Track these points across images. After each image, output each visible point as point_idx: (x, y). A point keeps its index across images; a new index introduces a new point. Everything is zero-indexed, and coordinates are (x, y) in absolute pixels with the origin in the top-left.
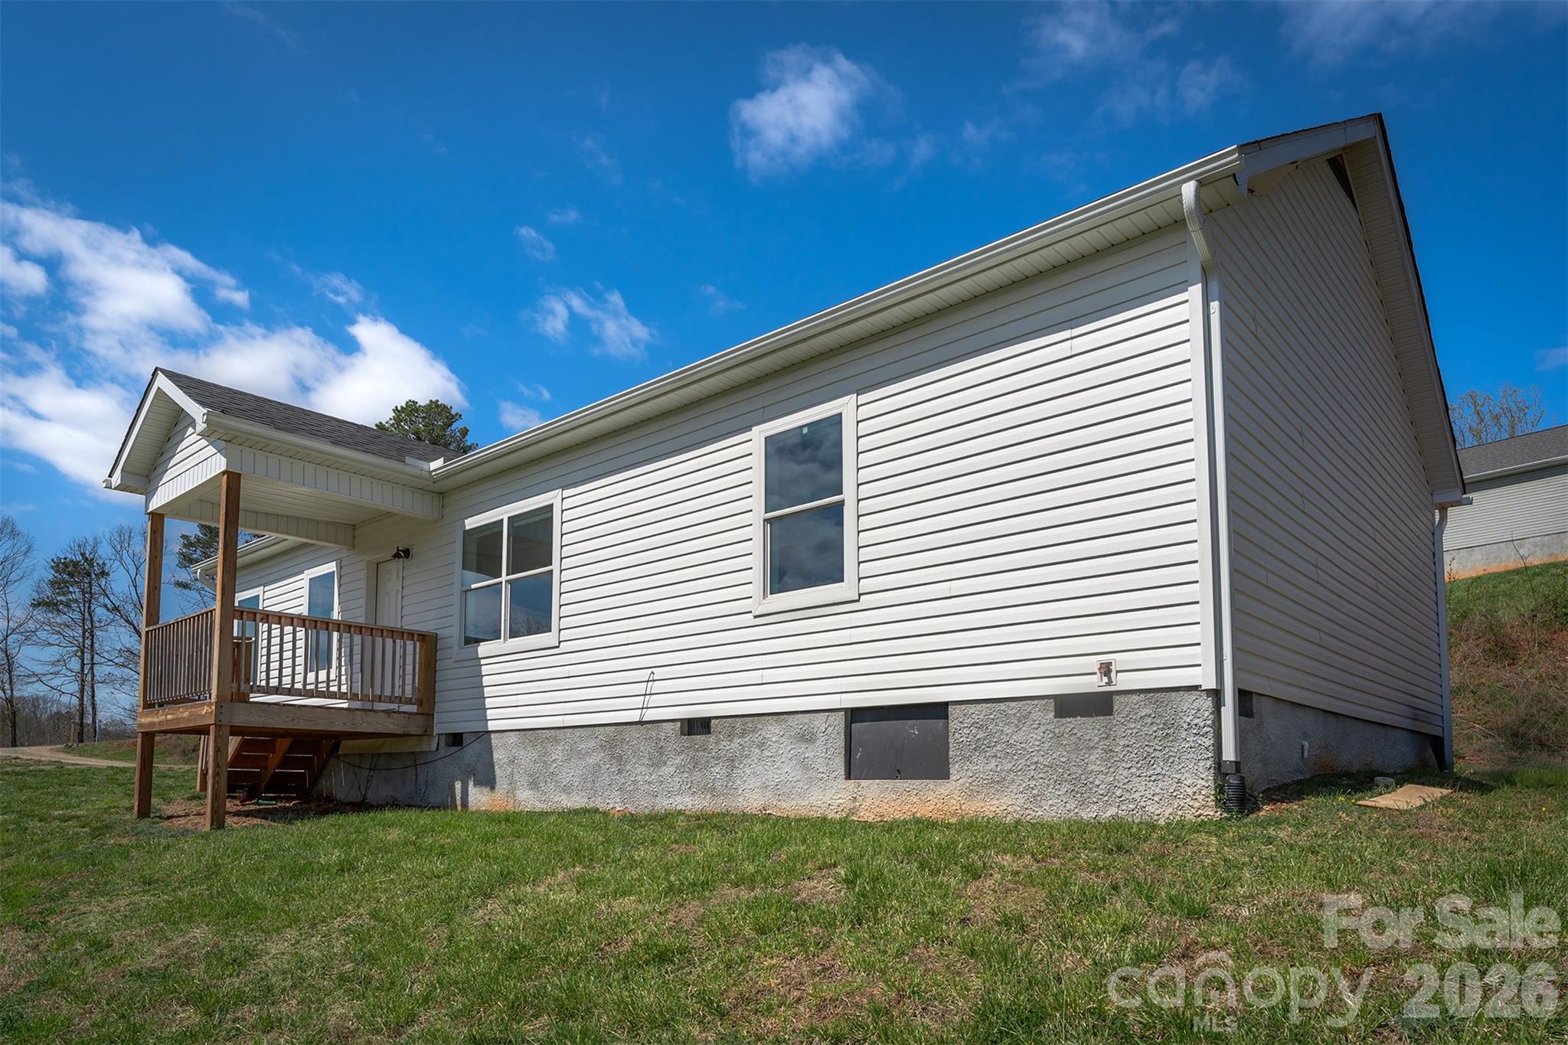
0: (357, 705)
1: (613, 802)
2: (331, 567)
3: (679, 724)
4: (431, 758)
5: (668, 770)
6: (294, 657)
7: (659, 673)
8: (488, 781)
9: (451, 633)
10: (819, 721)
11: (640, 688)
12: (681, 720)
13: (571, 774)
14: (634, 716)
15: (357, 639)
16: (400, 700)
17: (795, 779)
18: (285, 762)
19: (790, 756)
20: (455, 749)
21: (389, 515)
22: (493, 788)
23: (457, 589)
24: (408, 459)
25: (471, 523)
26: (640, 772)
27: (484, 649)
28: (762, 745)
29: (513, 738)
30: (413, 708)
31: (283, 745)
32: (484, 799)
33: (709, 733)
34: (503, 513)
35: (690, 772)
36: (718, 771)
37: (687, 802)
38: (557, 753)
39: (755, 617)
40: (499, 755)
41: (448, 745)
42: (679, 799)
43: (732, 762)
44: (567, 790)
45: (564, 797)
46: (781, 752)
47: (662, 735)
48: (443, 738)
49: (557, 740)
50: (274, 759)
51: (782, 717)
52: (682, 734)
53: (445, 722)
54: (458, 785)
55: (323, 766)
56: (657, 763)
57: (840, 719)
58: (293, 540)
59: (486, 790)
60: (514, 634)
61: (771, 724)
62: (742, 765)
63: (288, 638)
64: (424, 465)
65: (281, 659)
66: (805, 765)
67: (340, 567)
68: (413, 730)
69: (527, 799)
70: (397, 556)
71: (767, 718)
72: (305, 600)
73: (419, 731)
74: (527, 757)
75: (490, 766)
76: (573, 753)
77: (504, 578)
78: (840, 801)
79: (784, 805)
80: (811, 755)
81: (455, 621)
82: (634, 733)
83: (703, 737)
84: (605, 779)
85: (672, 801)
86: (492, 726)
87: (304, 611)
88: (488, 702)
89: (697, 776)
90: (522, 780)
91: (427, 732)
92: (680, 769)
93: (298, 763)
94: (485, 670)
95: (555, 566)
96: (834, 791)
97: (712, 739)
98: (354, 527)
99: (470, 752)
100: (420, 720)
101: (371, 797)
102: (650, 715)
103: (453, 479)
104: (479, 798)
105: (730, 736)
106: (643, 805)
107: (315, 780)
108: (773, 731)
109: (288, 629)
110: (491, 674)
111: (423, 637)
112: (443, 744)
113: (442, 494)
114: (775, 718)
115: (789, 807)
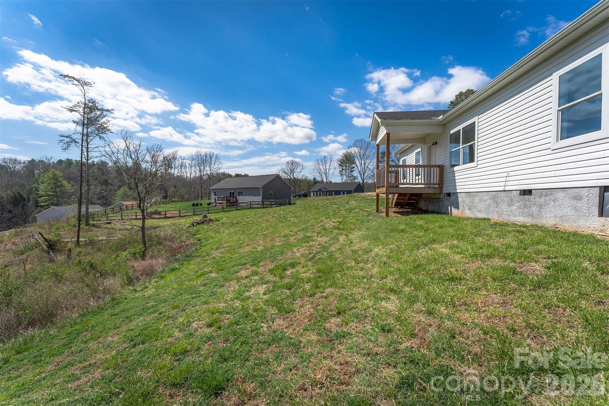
0: (426, 186)
1: (494, 217)
2: (420, 149)
3: (519, 192)
4: (442, 200)
5: (514, 207)
6: (413, 173)
7: (511, 174)
8: (457, 207)
9: (447, 164)
10: (585, 192)
11: (504, 179)
12: (520, 190)
13: (481, 206)
14: (502, 189)
15: (426, 169)
16: (435, 184)
17: (570, 215)
18: (409, 199)
19: (569, 205)
20: (448, 197)
21: (430, 134)
22: (458, 209)
23: (448, 152)
24: (432, 118)
25: (452, 132)
26: (504, 207)
27: (456, 168)
28: (554, 201)
29: (464, 195)
30: (437, 186)
31: (408, 195)
32: (456, 212)
33: (531, 195)
34: (460, 127)
35: (523, 209)
36: (535, 209)
37: (520, 219)
38: (477, 199)
39: (552, 150)
40: (460, 200)
41: (447, 196)
42: (518, 218)
43: (541, 206)
44: (480, 211)
45: (479, 213)
46: (564, 203)
47: (512, 195)
48: (445, 194)
49: (476, 196)
50: (407, 198)
51: (565, 190)
52: (520, 195)
53: (445, 190)
54: (449, 208)
55: (419, 200)
56: (510, 204)
57: (597, 191)
58: (410, 145)
59: (457, 210)
60: (464, 163)
61: (559, 192)
62: (545, 208)
63: (411, 170)
64: (437, 118)
65: (410, 176)
66: (576, 209)
67: (422, 149)
68: (436, 192)
69: (468, 213)
70: (433, 144)
71: (557, 190)
72: (414, 161)
73: (438, 192)
74: (468, 200)
75: (458, 203)
76: (481, 200)
77: (461, 147)
78: (595, 226)
79: (565, 224)
80: (580, 205)
81: (448, 161)
82: (503, 194)
83: (529, 196)
84: (492, 209)
85: (515, 218)
86: (458, 191)
87: (414, 163)
88: (457, 184)
89: (526, 210)
90: (466, 207)
91: (441, 192)
92: (519, 207)
93: (413, 199)
94: (456, 175)
95: (476, 141)
96: (591, 221)
97: (532, 197)
98: (424, 138)
99: (452, 198)
100: (439, 189)
101: (429, 210)
102: (507, 188)
103: (445, 120)
104: (455, 212)
105: (540, 196)
106: (504, 219)
107: (417, 204)
108: (560, 195)
109: (411, 168)
110: (458, 176)
111: (439, 166)
112: (445, 196)
113: (444, 125)
114: (561, 190)
115: (568, 226)
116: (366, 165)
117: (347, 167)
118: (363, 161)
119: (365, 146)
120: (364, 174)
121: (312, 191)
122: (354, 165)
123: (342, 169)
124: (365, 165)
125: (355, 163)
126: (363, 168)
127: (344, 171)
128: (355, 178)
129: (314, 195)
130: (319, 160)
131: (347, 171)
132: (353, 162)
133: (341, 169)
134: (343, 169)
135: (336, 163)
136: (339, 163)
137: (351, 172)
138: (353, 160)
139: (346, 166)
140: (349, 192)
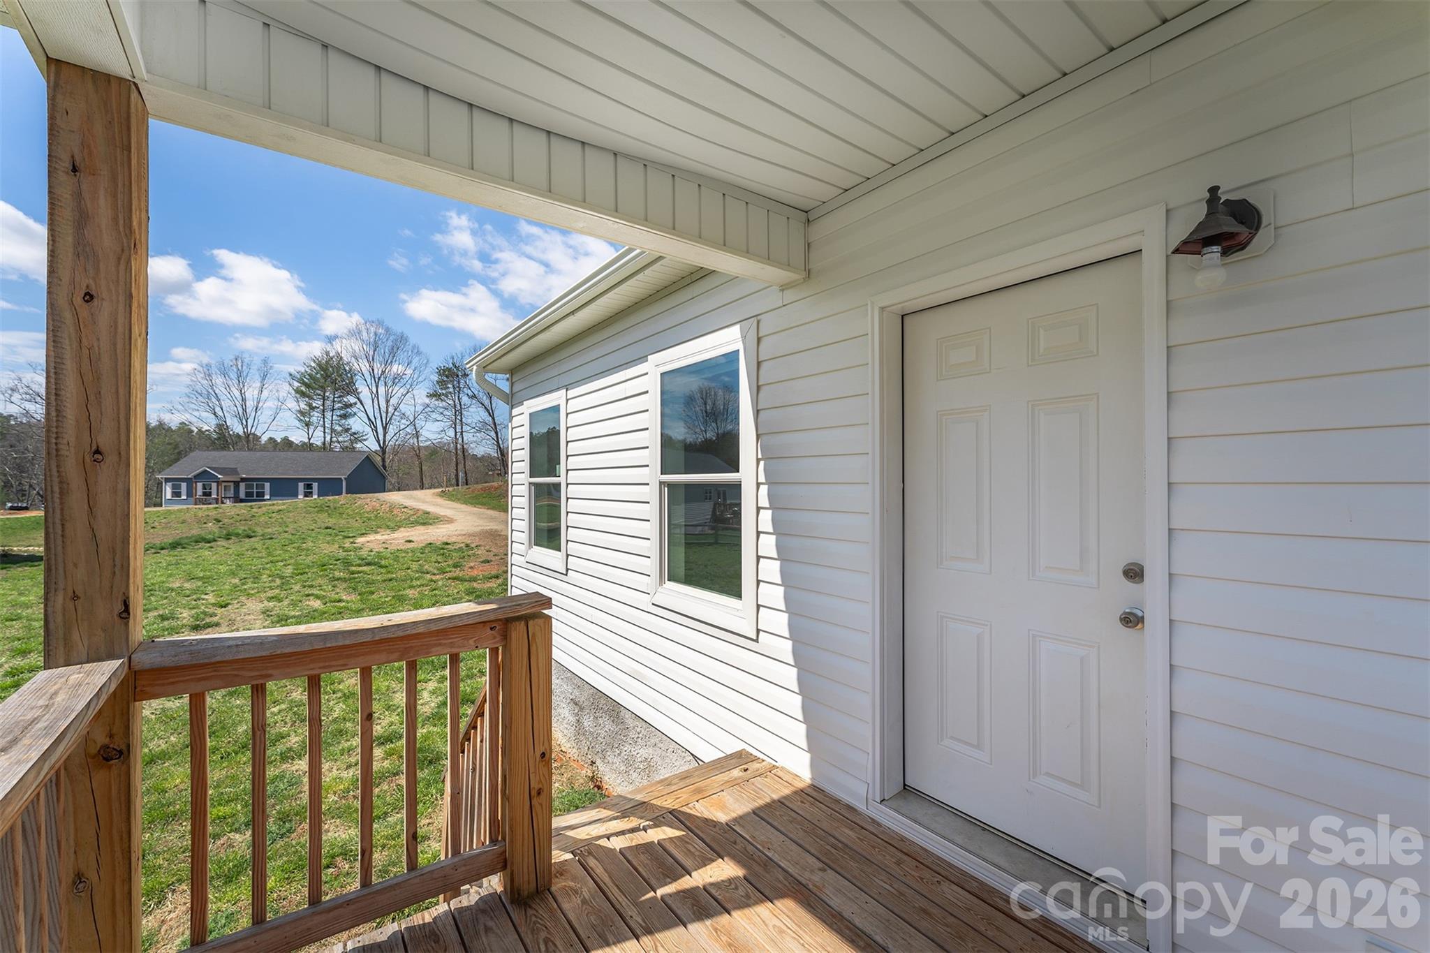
116: (393, 401)
117: (328, 403)
118: (382, 390)
119: (389, 343)
120: (385, 428)
121: (167, 480)
122: (352, 399)
123: (310, 405)
124: (388, 402)
125: (355, 393)
126: (383, 408)
127: (316, 416)
128: (356, 437)
129: (176, 494)
130: (214, 370)
131: (328, 415)
132: (350, 388)
133: (303, 406)
134: (312, 408)
135: (287, 387)
136: (296, 384)
137: (344, 417)
138: (352, 383)
139: (324, 399)
140: (330, 487)
